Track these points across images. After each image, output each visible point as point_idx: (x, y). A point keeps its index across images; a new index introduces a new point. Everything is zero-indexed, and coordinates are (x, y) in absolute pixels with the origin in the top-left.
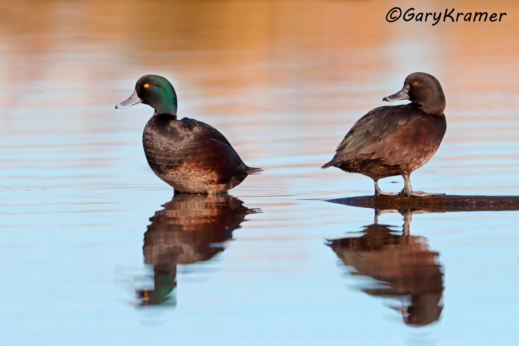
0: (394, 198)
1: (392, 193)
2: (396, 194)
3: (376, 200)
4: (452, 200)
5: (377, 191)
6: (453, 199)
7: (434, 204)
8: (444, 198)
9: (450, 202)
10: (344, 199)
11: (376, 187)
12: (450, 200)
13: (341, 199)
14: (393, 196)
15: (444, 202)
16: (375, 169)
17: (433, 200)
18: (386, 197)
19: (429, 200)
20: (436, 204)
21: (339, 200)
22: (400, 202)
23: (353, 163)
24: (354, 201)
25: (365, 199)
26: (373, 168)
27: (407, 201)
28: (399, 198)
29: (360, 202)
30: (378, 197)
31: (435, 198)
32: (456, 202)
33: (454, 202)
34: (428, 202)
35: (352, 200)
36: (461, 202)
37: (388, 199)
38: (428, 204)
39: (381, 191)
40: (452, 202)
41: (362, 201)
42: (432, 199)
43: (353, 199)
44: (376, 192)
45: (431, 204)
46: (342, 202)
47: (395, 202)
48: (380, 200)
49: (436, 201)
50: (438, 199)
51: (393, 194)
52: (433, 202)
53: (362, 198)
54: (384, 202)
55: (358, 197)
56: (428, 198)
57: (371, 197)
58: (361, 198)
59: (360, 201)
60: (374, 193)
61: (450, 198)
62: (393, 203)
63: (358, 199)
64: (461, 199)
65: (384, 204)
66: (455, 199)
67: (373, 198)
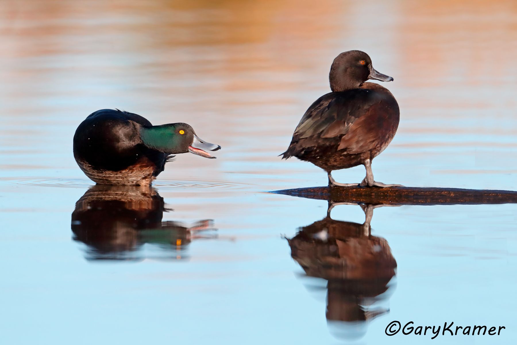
0: (349, 190)
1: (347, 184)
2: (351, 185)
3: (329, 192)
4: (413, 193)
5: (332, 182)
6: (413, 191)
7: (393, 196)
8: (404, 190)
9: (410, 194)
10: (295, 189)
11: (330, 178)
12: (411, 192)
13: (291, 190)
14: (348, 187)
15: (403, 194)
16: (334, 158)
17: (392, 192)
18: (340, 188)
19: (388, 192)
20: (395, 196)
21: (290, 191)
22: (356, 193)
23: (316, 150)
24: (306, 192)
25: (318, 190)
26: (332, 158)
27: (363, 193)
28: (355, 190)
29: (312, 194)
30: (332, 189)
31: (394, 190)
32: (417, 195)
33: (414, 194)
34: (386, 194)
35: (303, 191)
36: (422, 194)
37: (343, 190)
38: (386, 196)
39: (335, 182)
40: (413, 195)
41: (315, 192)
42: (390, 191)
43: (305, 190)
44: (330, 182)
45: (390, 196)
46: (293, 193)
47: (350, 194)
48: (334, 191)
49: (395, 193)
50: (397, 191)
51: (349, 186)
52: (392, 195)
53: (315, 189)
54: (339, 193)
55: (310, 188)
56: (386, 190)
57: (324, 188)
58: (313, 189)
59: (312, 192)
60: (328, 184)
61: (410, 190)
62: (348, 195)
63: (310, 190)
64: (422, 191)
65: (339, 196)
66: (415, 191)
67: (326, 189)
